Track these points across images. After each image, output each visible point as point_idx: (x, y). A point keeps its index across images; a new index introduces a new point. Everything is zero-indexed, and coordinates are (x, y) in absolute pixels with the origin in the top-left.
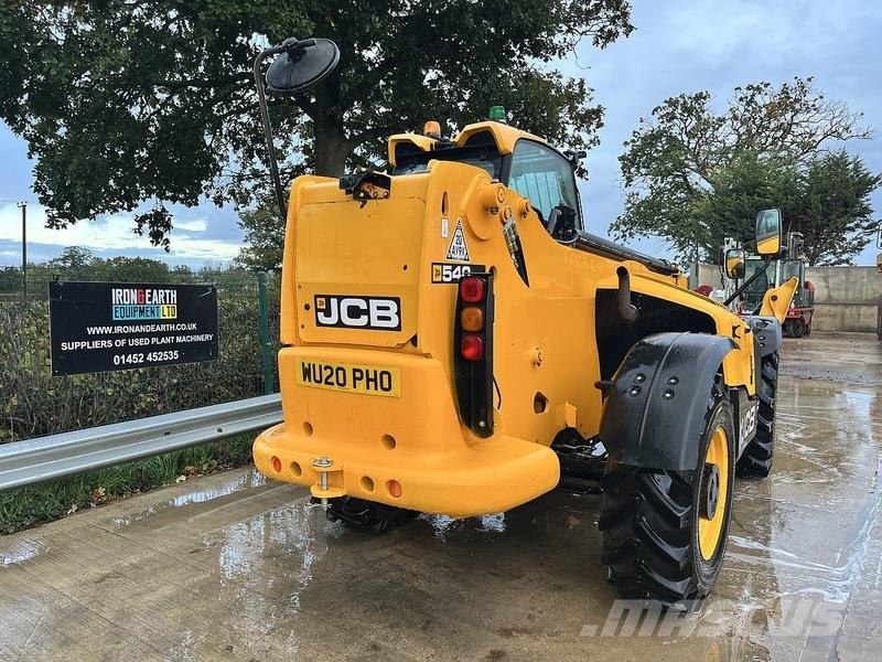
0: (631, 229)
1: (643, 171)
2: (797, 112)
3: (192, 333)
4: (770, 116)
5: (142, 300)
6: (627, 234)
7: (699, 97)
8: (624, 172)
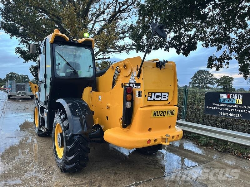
3: (249, 110)
5: (229, 97)
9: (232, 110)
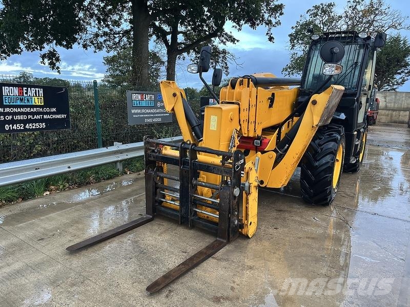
0: (292, 71)
1: (300, 42)
2: (376, 15)
3: (54, 113)
4: (363, 16)
5: (21, 93)
6: (291, 73)
7: (330, 5)
8: (291, 42)
9: (29, 117)
